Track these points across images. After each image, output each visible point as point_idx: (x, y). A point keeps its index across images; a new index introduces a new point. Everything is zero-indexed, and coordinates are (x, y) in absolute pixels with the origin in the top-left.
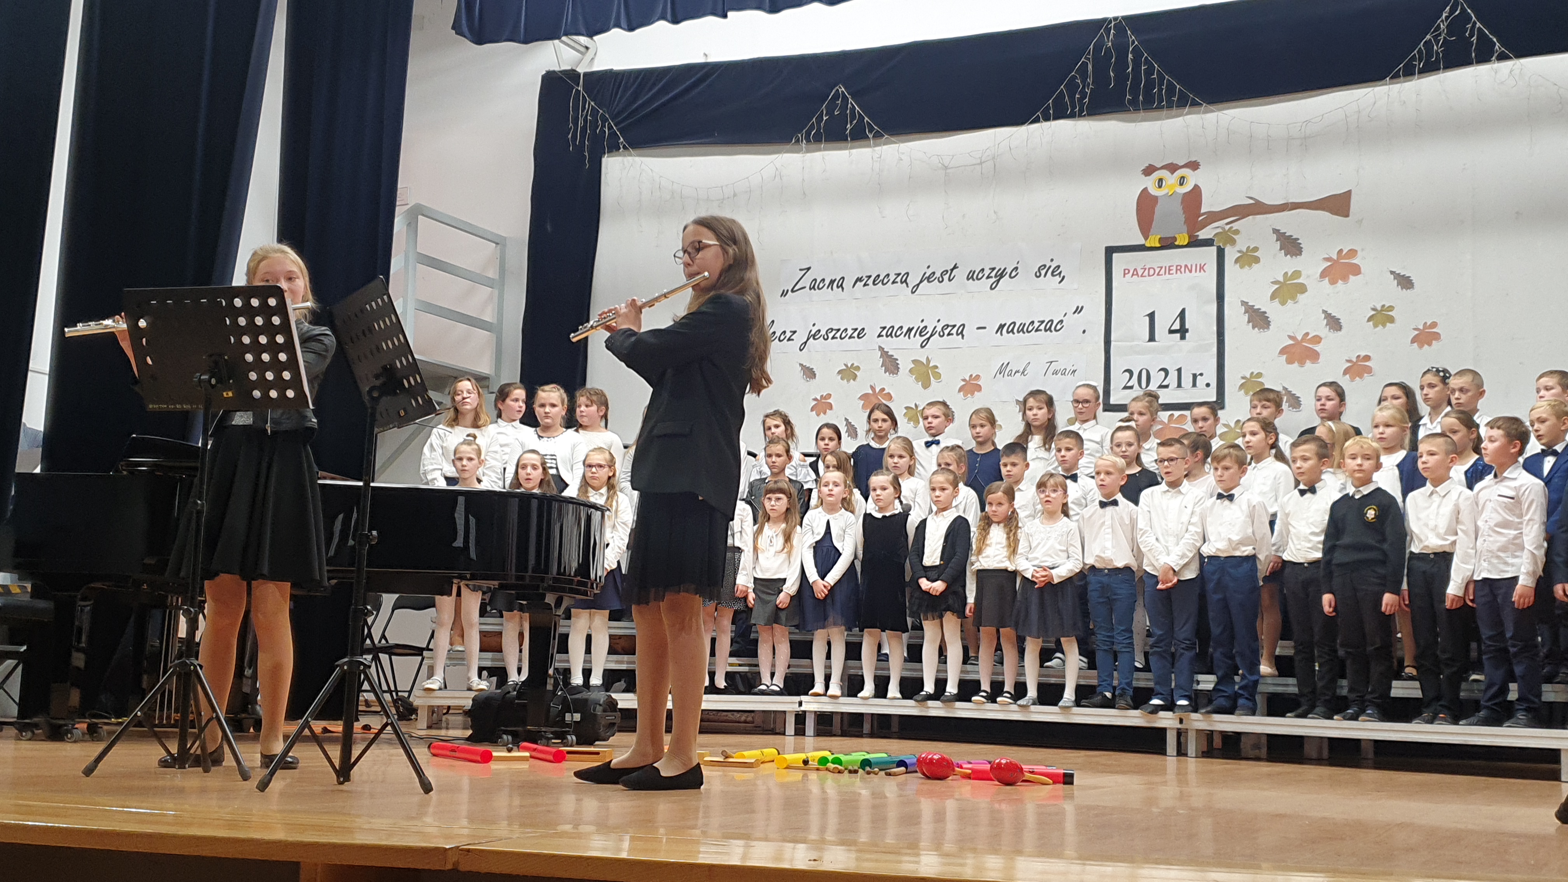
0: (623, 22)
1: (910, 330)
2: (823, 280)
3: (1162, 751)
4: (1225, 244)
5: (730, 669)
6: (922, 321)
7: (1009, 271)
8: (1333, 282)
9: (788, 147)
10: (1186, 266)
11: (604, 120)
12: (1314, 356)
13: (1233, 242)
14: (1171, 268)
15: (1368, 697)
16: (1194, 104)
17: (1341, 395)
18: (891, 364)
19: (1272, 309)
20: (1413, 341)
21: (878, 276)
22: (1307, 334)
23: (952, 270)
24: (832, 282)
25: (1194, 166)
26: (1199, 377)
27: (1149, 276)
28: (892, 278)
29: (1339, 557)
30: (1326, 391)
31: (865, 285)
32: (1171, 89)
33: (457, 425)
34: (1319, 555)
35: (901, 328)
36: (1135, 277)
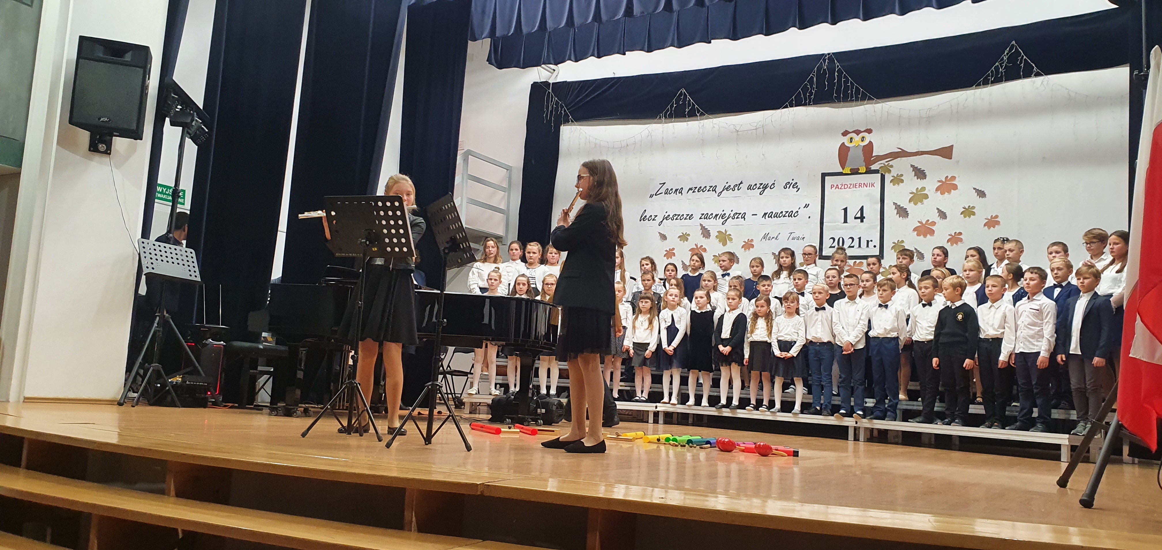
0: (573, 57)
1: (716, 215)
2: (672, 189)
3: (846, 438)
4: (885, 173)
5: (620, 388)
6: (723, 211)
7: (770, 185)
8: (942, 193)
9: (656, 120)
10: (864, 184)
11: (562, 107)
12: (932, 232)
13: (889, 171)
14: (857, 185)
15: (956, 413)
16: (870, 99)
17: (946, 253)
18: (706, 233)
19: (910, 207)
20: (985, 225)
21: (701, 187)
22: (928, 220)
23: (739, 184)
24: (676, 190)
25: (869, 131)
26: (870, 242)
27: (845, 188)
28: (708, 188)
29: (942, 339)
30: (937, 251)
31: (693, 192)
32: (857, 90)
33: (486, 262)
34: (932, 337)
35: (712, 214)
36: (837, 189)
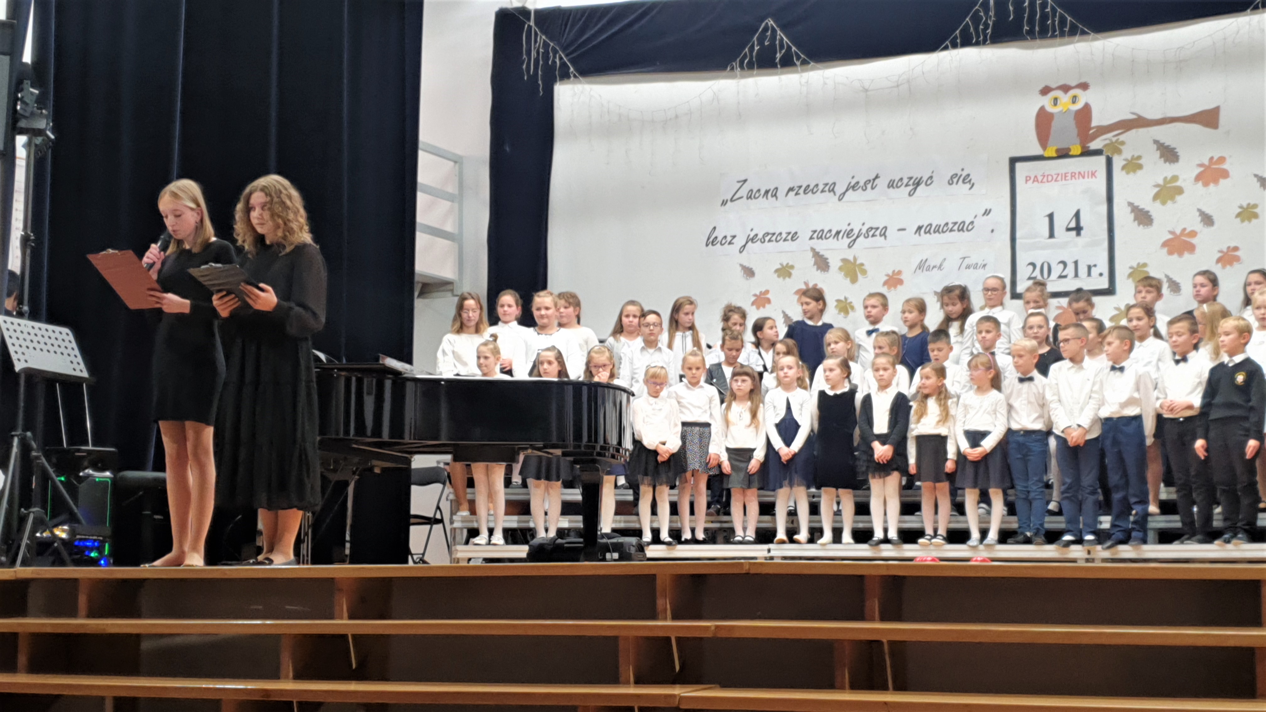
1: (838, 233)
2: (759, 193)
4: (1112, 154)
6: (849, 224)
7: (925, 179)
8: (1206, 185)
9: (725, 74)
10: (1080, 173)
12: (1191, 248)
13: (1119, 152)
14: (1067, 175)
16: (1083, 33)
17: (1214, 282)
18: (822, 263)
19: (1155, 209)
21: (808, 186)
22: (1184, 229)
23: (874, 180)
24: (767, 192)
25: (1084, 86)
26: (1093, 269)
27: (1048, 181)
28: (821, 187)
29: (1213, 412)
30: (1200, 279)
31: (796, 194)
32: (1063, 20)
35: (830, 231)
36: (1036, 183)
